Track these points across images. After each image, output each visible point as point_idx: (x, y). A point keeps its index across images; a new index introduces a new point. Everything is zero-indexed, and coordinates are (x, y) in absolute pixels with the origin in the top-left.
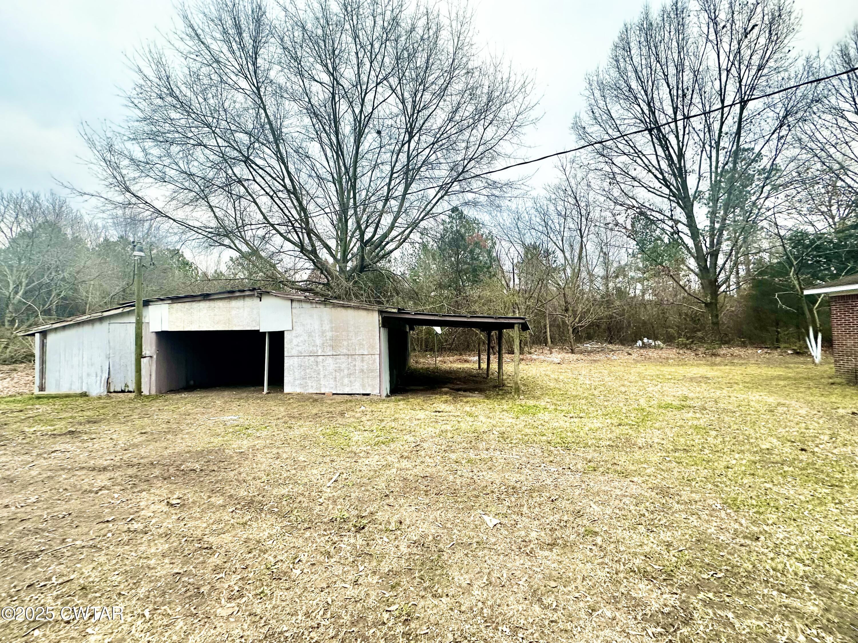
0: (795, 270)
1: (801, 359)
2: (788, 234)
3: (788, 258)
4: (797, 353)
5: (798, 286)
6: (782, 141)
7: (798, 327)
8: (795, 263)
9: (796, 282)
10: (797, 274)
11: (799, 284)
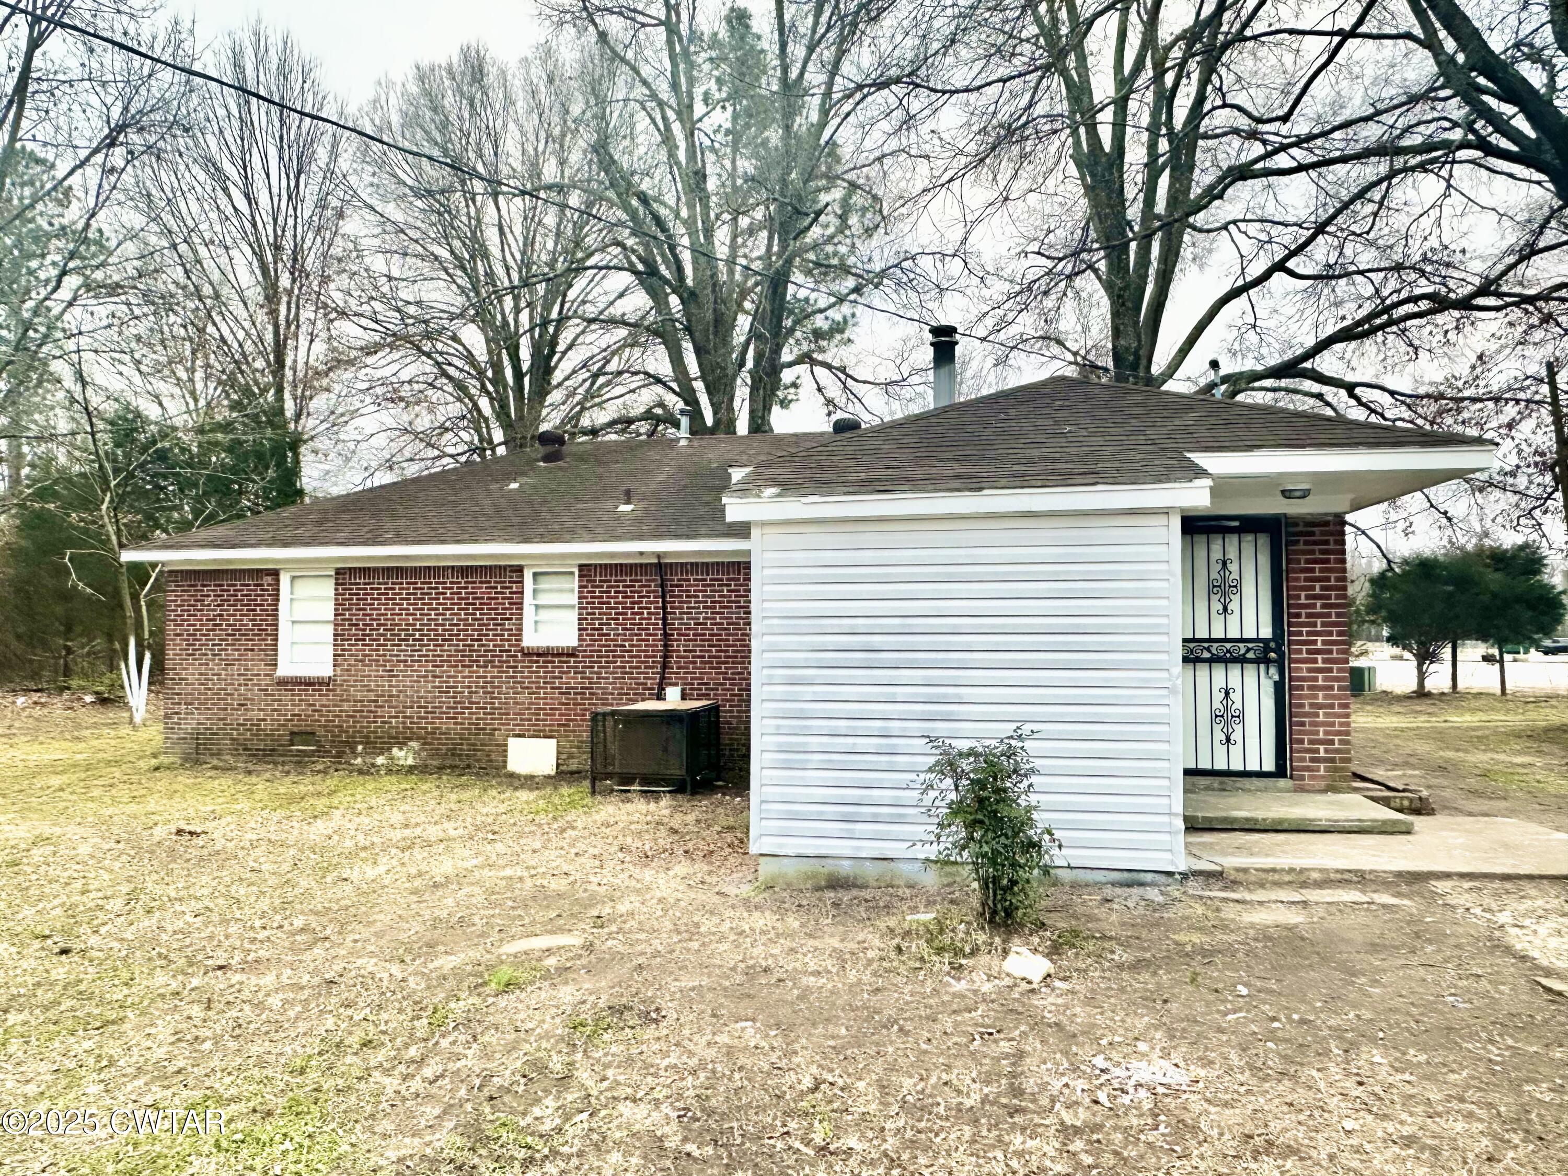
0: (112, 501)
1: (111, 714)
2: (110, 408)
3: (101, 467)
4: (103, 701)
5: (114, 538)
6: (113, 179)
7: (110, 638)
8: (113, 483)
9: (111, 529)
10: (115, 509)
11: (118, 533)
